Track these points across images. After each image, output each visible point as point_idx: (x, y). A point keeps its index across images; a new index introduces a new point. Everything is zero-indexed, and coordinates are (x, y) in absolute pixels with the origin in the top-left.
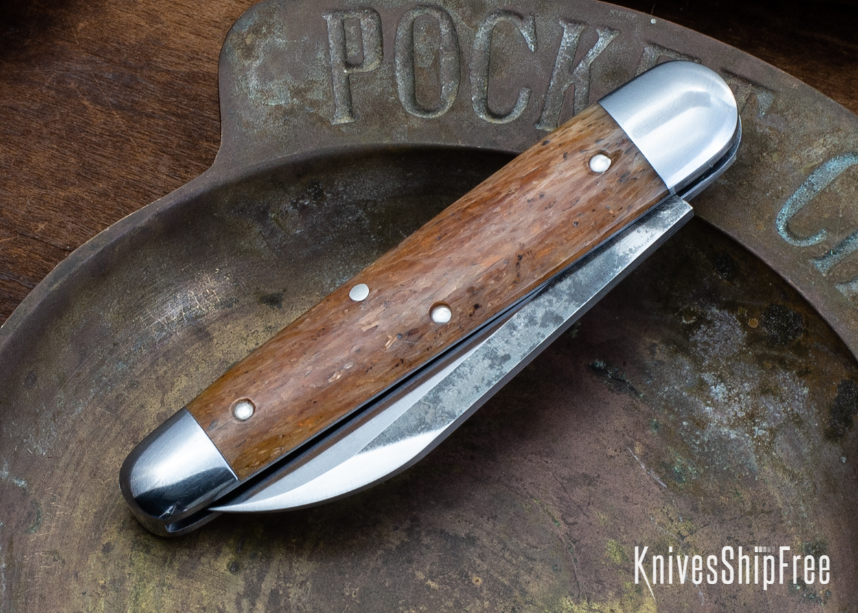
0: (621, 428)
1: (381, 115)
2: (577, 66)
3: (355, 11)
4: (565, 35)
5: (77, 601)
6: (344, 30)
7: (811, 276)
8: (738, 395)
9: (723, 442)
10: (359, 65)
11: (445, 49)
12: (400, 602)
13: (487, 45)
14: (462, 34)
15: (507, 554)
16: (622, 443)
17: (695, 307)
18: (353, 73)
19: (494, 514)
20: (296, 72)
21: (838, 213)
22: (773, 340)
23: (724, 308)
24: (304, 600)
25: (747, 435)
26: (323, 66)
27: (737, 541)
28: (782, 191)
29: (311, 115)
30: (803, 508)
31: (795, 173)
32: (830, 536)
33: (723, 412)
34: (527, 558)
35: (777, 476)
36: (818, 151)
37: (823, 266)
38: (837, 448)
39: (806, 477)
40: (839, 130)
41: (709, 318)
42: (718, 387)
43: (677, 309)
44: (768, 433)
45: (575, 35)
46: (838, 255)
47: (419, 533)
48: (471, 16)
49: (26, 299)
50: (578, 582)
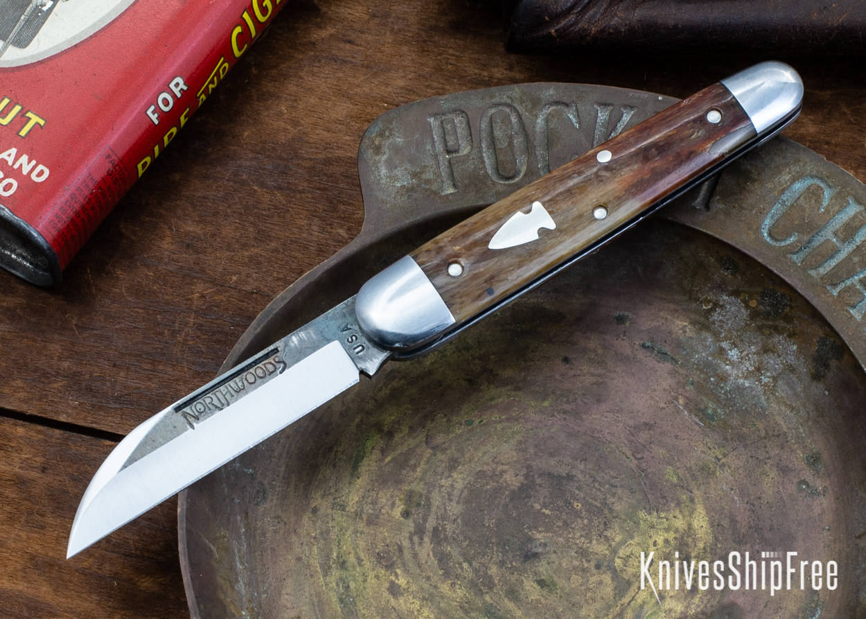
0: (668, 388)
1: (476, 185)
2: (610, 135)
3: (450, 113)
4: (599, 115)
5: (297, 550)
6: (443, 128)
7: (790, 266)
8: (747, 355)
9: (740, 390)
10: (456, 151)
11: (516, 133)
12: (525, 526)
13: (545, 127)
14: (527, 121)
15: (597, 485)
16: (669, 398)
17: (711, 296)
18: (453, 157)
19: (584, 457)
20: (412, 161)
21: (804, 219)
22: (768, 314)
23: (732, 295)
24: (457, 532)
25: (757, 383)
26: (431, 154)
27: (758, 458)
28: (764, 209)
29: (426, 190)
30: (801, 430)
31: (771, 195)
32: (822, 448)
33: (738, 368)
34: (611, 486)
35: (781, 409)
36: (786, 177)
37: (797, 258)
38: (821, 386)
39: (801, 408)
40: (799, 161)
41: (721, 303)
42: (733, 351)
43: (699, 299)
44: (771, 380)
45: (606, 114)
46: (807, 249)
47: (533, 476)
48: (531, 109)
49: (239, 341)
50: (648, 499)
